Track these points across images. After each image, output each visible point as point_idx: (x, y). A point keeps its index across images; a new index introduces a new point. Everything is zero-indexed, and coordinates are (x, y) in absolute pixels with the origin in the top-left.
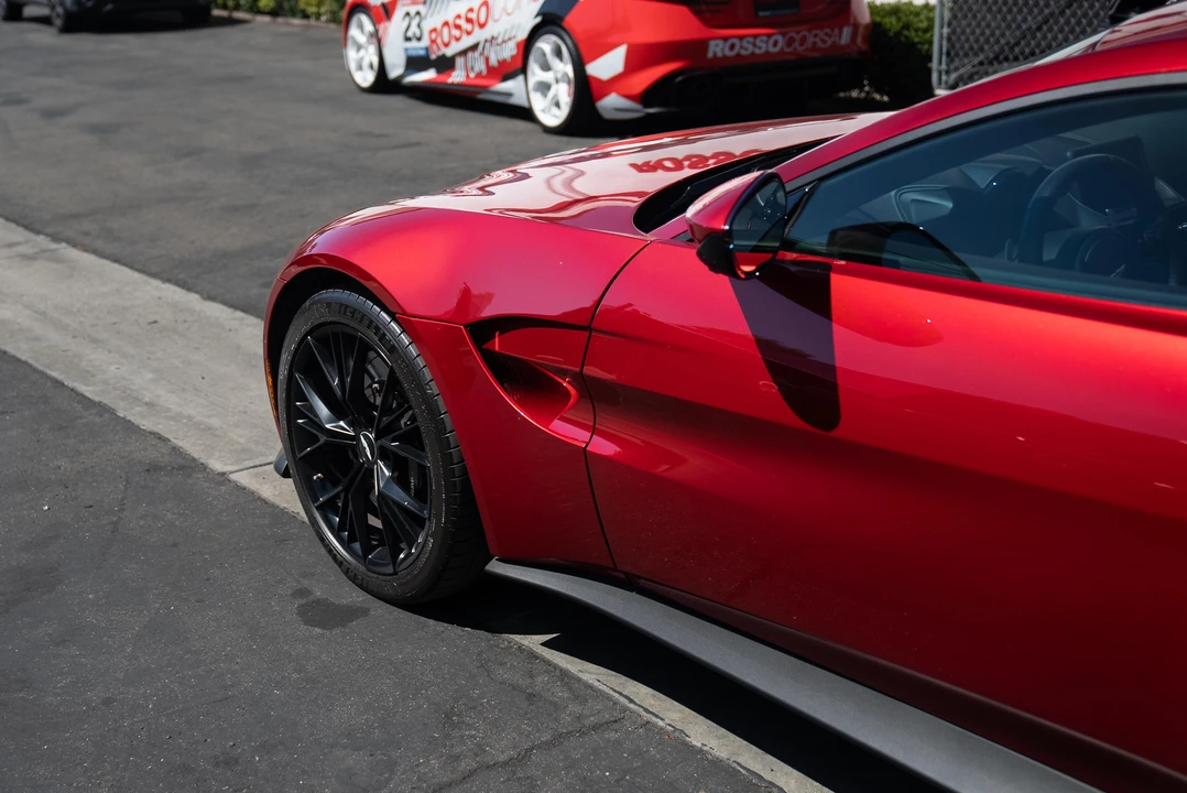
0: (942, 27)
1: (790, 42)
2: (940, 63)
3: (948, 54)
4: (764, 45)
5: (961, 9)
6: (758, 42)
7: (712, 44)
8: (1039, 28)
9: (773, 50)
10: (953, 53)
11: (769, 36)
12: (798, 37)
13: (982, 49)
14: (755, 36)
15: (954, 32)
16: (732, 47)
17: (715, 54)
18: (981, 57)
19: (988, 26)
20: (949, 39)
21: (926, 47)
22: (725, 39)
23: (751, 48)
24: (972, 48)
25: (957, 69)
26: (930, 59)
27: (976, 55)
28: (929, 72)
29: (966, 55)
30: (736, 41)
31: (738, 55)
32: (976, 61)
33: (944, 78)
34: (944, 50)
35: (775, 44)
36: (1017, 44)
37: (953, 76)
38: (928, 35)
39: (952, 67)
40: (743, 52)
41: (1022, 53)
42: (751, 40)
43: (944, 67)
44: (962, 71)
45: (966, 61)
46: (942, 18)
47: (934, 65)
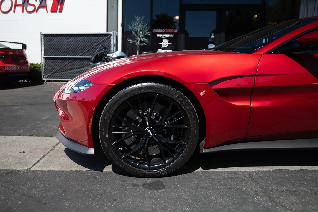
0: (43, 67)
1: (20, 68)
2: (43, 74)
3: (45, 72)
4: (16, 68)
5: (47, 64)
6: (15, 67)
7: (6, 67)
8: (64, 67)
9: (17, 69)
10: (46, 72)
11: (17, 66)
12: (21, 67)
13: (52, 71)
14: (14, 66)
15: (46, 68)
16: (10, 68)
17: (7, 69)
18: (52, 72)
19: (53, 67)
20: (45, 69)
21: (40, 71)
22: (9, 66)
23: (13, 68)
24: (50, 71)
25: (47, 75)
26: (41, 73)
27: (51, 72)
28: (41, 75)
29: (49, 72)
30: (11, 67)
31: (11, 70)
32: (51, 73)
33: (44, 76)
34: (44, 71)
35: (18, 68)
36: (60, 69)
37: (47, 76)
38: (40, 69)
39: (46, 74)
40: (12, 69)
41: (61, 71)
42: (13, 67)
43: (44, 74)
44: (48, 75)
45: (49, 73)
46: (43, 66)
47: (42, 74)
